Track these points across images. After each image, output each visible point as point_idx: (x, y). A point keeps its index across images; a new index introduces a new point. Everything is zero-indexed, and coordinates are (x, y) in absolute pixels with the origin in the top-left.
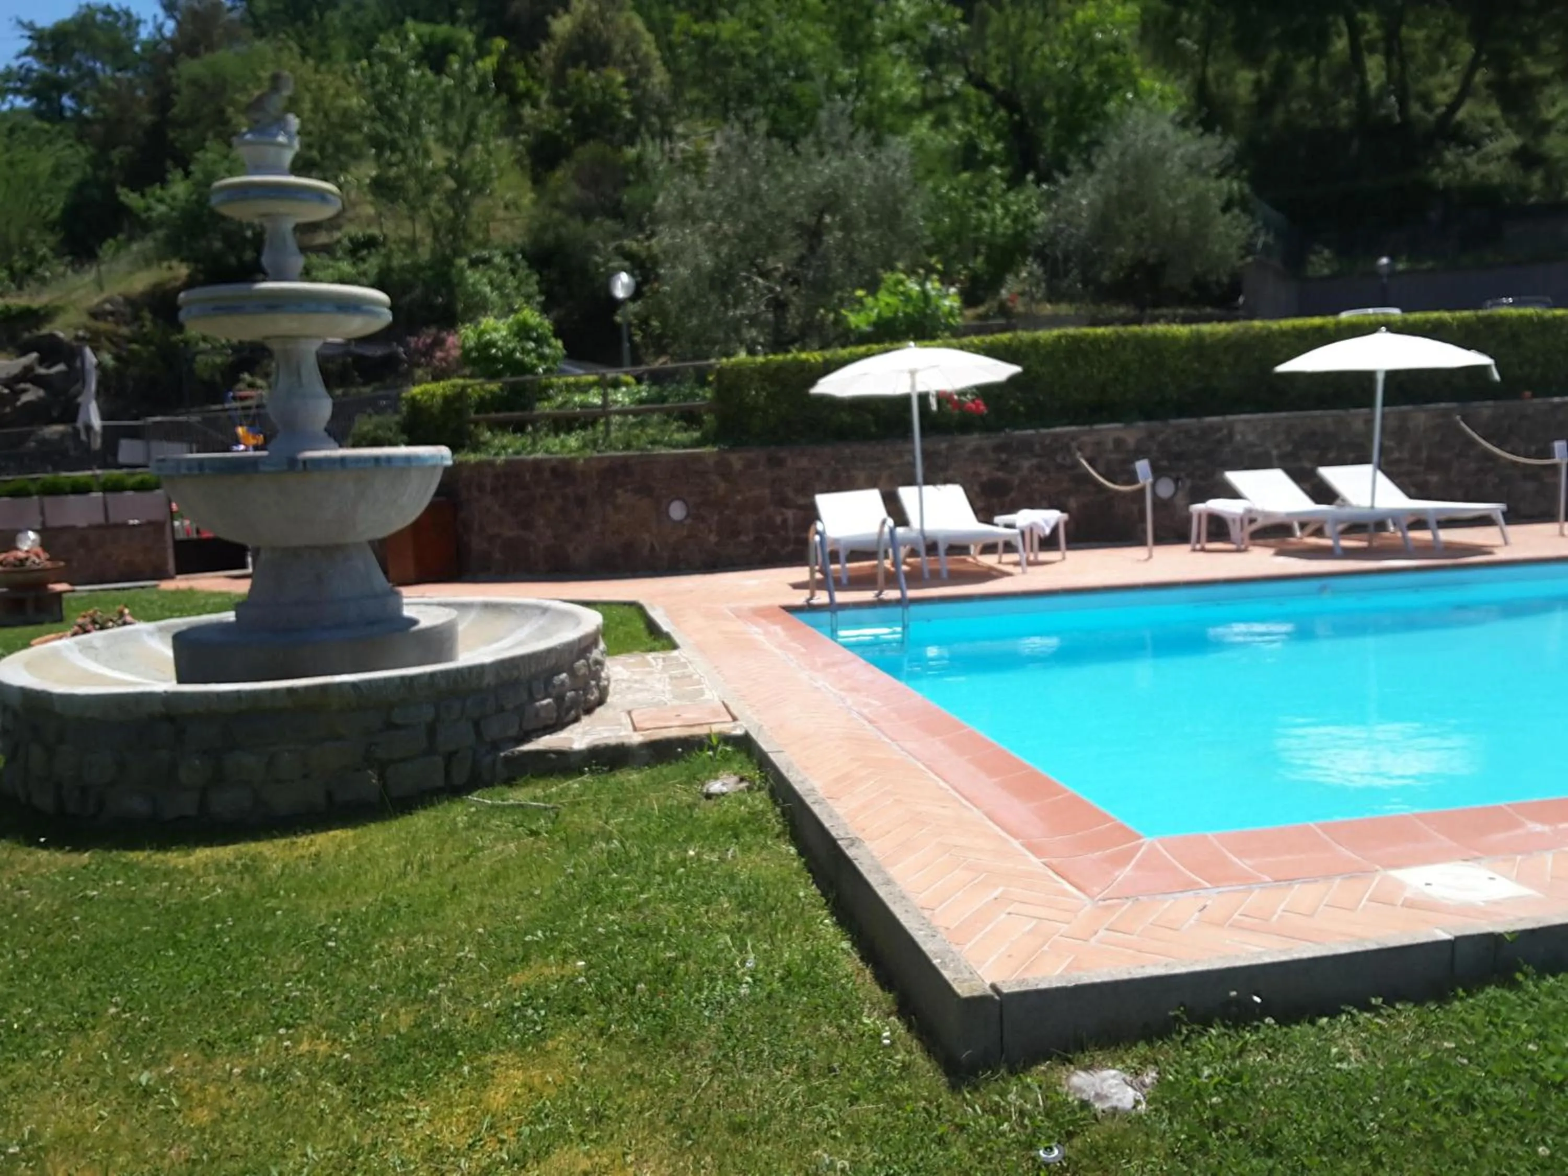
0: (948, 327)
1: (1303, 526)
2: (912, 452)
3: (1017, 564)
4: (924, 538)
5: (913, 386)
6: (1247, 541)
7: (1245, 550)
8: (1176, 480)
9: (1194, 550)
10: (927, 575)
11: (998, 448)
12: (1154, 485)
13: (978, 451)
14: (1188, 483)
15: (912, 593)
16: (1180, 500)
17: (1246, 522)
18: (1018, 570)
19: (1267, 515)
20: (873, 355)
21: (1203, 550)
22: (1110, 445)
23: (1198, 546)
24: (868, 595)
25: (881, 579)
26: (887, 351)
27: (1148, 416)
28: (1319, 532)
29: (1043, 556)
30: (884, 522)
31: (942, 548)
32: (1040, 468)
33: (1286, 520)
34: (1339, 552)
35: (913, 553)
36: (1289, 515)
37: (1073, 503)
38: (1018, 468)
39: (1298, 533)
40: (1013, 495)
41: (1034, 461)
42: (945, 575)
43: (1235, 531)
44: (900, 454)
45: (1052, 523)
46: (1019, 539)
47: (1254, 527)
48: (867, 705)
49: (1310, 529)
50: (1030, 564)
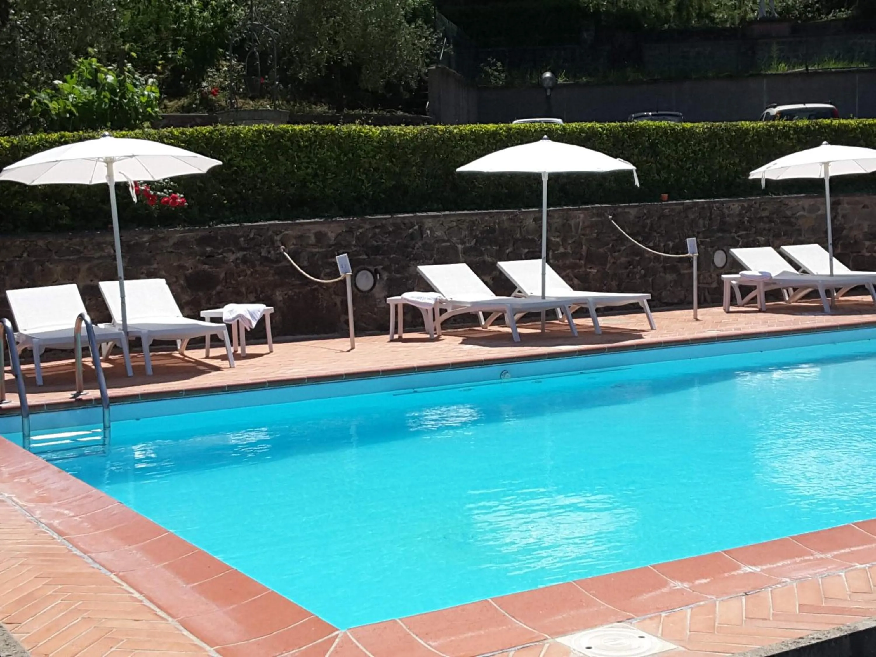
0: (148, 117)
1: (486, 315)
2: (112, 245)
3: (224, 358)
4: (127, 333)
5: (110, 175)
6: (439, 331)
7: (437, 339)
8: (374, 274)
9: (392, 340)
10: (130, 373)
11: (203, 241)
12: (354, 277)
13: (182, 243)
14: (385, 276)
15: (112, 392)
16: (379, 293)
17: (437, 312)
18: (226, 363)
19: (455, 304)
20: (66, 143)
21: (400, 340)
22: (313, 240)
23: (396, 336)
24: (66, 396)
25: (79, 377)
26: (81, 139)
27: (347, 214)
28: (500, 321)
29: (250, 350)
30: (81, 317)
31: (146, 344)
32: (244, 260)
33: (472, 311)
34: (517, 339)
35: (116, 349)
36: (474, 304)
37: (279, 295)
38: (223, 261)
39: (483, 323)
40: (219, 288)
41: (240, 254)
42: (150, 372)
43: (428, 319)
44: (99, 246)
45: (258, 316)
46: (226, 332)
47: (445, 316)
48: (58, 515)
49: (492, 318)
50: (238, 357)
